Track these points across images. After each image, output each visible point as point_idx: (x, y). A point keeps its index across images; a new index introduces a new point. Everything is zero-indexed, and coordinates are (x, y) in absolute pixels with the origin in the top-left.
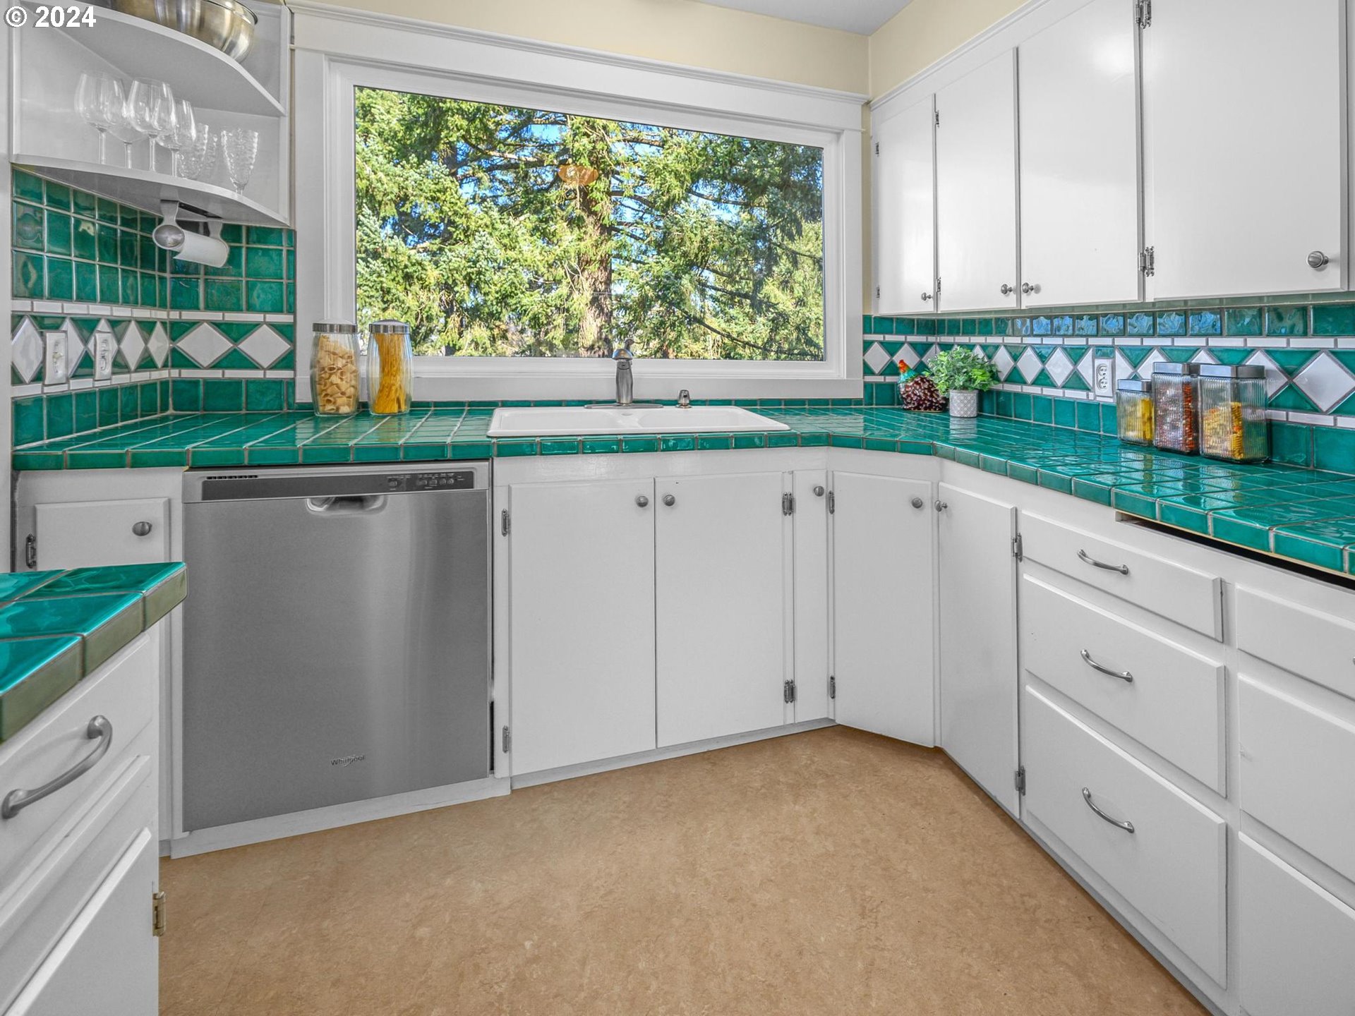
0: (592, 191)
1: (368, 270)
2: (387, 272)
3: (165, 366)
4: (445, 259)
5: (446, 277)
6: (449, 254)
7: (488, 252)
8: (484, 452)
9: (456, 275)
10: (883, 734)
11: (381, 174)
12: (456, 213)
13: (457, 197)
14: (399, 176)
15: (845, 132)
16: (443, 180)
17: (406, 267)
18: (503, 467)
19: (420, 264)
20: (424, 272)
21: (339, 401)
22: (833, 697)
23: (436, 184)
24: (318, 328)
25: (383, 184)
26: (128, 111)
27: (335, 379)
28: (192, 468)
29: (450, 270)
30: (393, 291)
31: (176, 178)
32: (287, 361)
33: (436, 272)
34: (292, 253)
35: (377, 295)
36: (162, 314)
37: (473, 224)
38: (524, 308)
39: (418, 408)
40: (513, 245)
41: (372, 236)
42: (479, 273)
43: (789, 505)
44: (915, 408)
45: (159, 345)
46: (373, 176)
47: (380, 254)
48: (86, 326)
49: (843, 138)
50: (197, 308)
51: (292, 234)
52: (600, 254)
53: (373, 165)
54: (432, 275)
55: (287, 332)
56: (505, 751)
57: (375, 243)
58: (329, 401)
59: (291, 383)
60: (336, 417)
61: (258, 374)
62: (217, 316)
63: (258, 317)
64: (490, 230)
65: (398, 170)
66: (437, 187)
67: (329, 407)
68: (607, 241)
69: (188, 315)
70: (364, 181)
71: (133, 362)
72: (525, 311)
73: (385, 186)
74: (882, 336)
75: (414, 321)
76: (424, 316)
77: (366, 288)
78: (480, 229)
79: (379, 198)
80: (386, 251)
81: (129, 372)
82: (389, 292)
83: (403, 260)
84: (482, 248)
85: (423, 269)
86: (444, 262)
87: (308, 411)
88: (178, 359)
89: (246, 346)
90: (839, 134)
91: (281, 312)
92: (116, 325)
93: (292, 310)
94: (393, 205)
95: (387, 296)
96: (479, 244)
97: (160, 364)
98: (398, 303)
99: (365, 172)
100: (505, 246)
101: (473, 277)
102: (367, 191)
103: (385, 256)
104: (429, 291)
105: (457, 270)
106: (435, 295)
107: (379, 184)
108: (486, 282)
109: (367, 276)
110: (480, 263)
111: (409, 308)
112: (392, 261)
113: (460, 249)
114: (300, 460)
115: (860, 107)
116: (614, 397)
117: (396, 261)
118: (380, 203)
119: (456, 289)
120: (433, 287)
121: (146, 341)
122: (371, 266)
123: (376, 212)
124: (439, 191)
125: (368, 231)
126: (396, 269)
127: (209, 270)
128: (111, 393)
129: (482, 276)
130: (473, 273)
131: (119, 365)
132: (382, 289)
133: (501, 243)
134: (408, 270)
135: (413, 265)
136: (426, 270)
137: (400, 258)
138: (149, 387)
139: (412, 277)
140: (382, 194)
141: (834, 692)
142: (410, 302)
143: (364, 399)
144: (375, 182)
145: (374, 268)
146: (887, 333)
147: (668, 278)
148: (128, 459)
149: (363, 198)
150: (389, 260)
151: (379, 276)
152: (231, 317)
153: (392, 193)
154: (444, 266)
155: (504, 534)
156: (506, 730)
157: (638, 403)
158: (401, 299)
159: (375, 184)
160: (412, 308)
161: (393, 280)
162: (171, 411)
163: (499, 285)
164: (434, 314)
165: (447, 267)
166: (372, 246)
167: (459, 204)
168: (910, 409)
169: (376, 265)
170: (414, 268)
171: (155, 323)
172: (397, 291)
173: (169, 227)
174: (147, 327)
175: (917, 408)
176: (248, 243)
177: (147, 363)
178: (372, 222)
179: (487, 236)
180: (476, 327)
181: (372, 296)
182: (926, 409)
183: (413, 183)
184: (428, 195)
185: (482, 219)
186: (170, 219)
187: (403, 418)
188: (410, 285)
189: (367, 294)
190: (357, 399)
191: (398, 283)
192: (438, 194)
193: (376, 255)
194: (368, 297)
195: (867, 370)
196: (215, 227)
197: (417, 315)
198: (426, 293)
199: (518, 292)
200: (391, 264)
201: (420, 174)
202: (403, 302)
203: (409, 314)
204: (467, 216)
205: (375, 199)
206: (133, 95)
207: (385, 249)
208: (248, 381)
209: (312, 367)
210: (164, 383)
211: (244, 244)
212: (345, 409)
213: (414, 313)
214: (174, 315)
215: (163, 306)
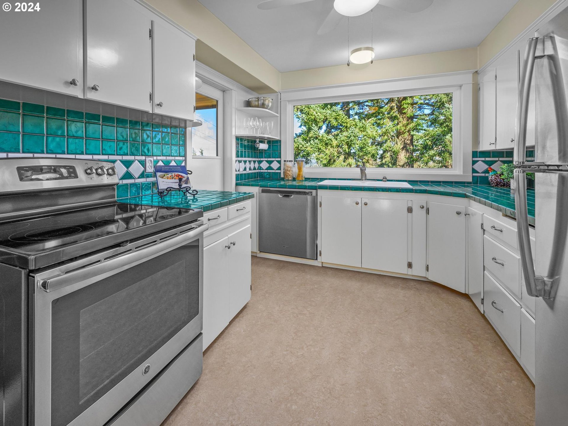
0: (403, 104)
1: (314, 143)
2: (320, 143)
3: (258, 169)
4: (339, 137)
5: (339, 143)
6: (340, 136)
7: (354, 134)
8: (316, 188)
9: (343, 142)
10: (445, 285)
11: (319, 113)
12: (343, 122)
13: (343, 117)
14: (325, 113)
15: (463, 85)
16: (338, 112)
17: (326, 141)
18: (320, 192)
19: (331, 140)
20: (332, 142)
21: (289, 177)
22: (428, 271)
23: (337, 113)
24: (285, 161)
25: (319, 116)
26: (251, 124)
27: (288, 172)
28: (260, 187)
29: (341, 141)
30: (322, 149)
31: (258, 135)
32: (279, 168)
33: (336, 142)
34: (280, 145)
35: (317, 150)
36: (257, 159)
37: (349, 125)
38: (369, 152)
39: (307, 179)
40: (364, 130)
41: (315, 132)
42: (351, 141)
43: (410, 210)
44: (495, 186)
45: (257, 165)
46: (316, 115)
47: (318, 137)
48: (245, 162)
49: (462, 88)
50: (263, 158)
51: (280, 141)
52: (407, 129)
53: (316, 111)
54: (335, 143)
55: (279, 162)
56: (320, 256)
57: (316, 135)
58: (287, 177)
59: (280, 173)
60: (288, 180)
61: (274, 171)
62: (266, 159)
63: (274, 159)
64: (355, 126)
65: (324, 111)
66: (337, 114)
67: (287, 178)
68: (411, 123)
69: (261, 159)
70: (314, 116)
71: (252, 169)
72: (369, 153)
73: (320, 117)
74: (484, 158)
75: (328, 158)
76: (332, 156)
77: (313, 148)
78: (351, 126)
79: (318, 121)
80: (319, 137)
81: (252, 170)
82: (320, 149)
83: (325, 139)
84: (352, 132)
85: (331, 141)
86: (339, 138)
87: (283, 179)
88: (260, 168)
89: (272, 165)
90: (461, 86)
91: (278, 158)
92: (250, 162)
93: (280, 158)
94: (322, 122)
95: (320, 150)
96: (351, 131)
97: (257, 169)
98: (323, 152)
99: (314, 114)
100: (361, 130)
101: (349, 142)
102: (314, 119)
103: (319, 138)
104: (334, 148)
105: (343, 141)
106: (335, 149)
107: (318, 117)
108: (354, 144)
109: (314, 144)
110: (351, 138)
111: (327, 154)
112: (321, 139)
113: (345, 134)
114: (278, 187)
115: (472, 74)
116: (361, 178)
117: (323, 139)
118: (318, 122)
119: (343, 147)
120: (335, 147)
121: (254, 164)
122: (315, 141)
123: (317, 125)
124: (337, 116)
125: (314, 131)
126: (323, 142)
127: (265, 150)
128: (249, 174)
129: (352, 142)
130: (349, 141)
131: (250, 169)
132: (318, 148)
133: (360, 130)
134: (326, 142)
135: (328, 140)
136: (332, 141)
137: (324, 138)
138: (255, 173)
139: (328, 144)
140: (319, 119)
141: (428, 269)
142: (327, 152)
143: (294, 177)
144: (317, 116)
145: (316, 142)
146: (487, 158)
147: (439, 136)
148: (251, 185)
149: (313, 121)
150: (320, 139)
151: (317, 144)
152: (269, 159)
153: (322, 118)
154: (339, 139)
155: (320, 207)
156: (320, 251)
157: (366, 179)
158: (324, 151)
159: (317, 117)
160: (328, 154)
161: (322, 145)
162: (259, 178)
163: (359, 144)
164: (335, 155)
165: (340, 140)
166: (315, 136)
167: (344, 119)
168: (493, 186)
169: (317, 141)
170: (329, 141)
171: (256, 161)
172: (323, 148)
173: (258, 143)
174: (254, 162)
175: (497, 185)
176: (272, 144)
177: (255, 169)
178: (315, 128)
179: (354, 128)
180: (350, 159)
181: (315, 151)
182: (501, 186)
183: (329, 114)
184: (334, 117)
185: (352, 123)
186: (258, 142)
187: (303, 182)
188: (327, 147)
189: (313, 150)
190: (293, 177)
191: (323, 146)
192: (337, 117)
193: (316, 138)
194: (314, 151)
195: (474, 171)
196: (266, 141)
197: (329, 156)
198: (332, 149)
199: (366, 146)
200: (321, 141)
201: (331, 111)
202: (325, 152)
203: (327, 156)
204: (347, 123)
205: (317, 121)
206: (252, 121)
207: (319, 136)
208: (272, 172)
209: (284, 169)
210: (257, 173)
211: (271, 144)
212: (290, 179)
213: (328, 155)
214: (259, 159)
215: (257, 158)
